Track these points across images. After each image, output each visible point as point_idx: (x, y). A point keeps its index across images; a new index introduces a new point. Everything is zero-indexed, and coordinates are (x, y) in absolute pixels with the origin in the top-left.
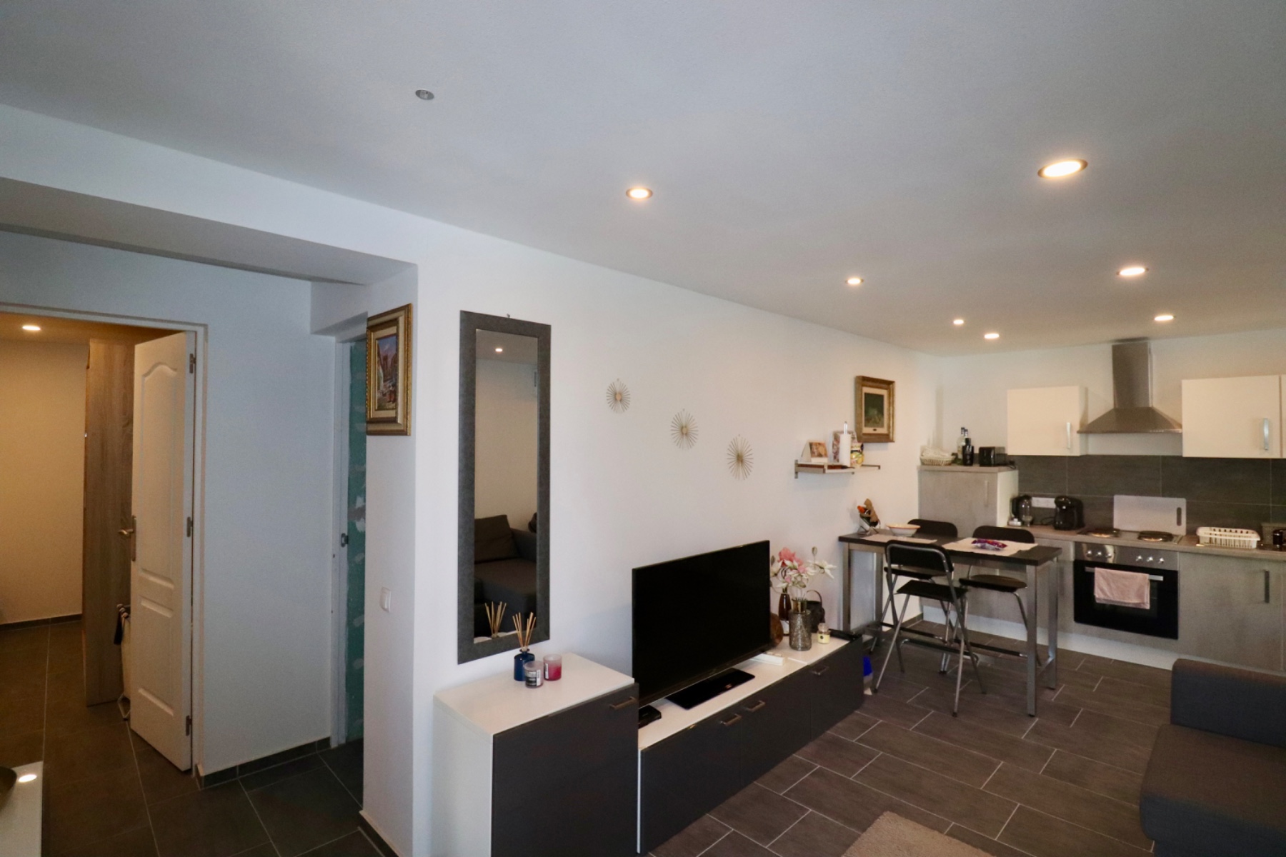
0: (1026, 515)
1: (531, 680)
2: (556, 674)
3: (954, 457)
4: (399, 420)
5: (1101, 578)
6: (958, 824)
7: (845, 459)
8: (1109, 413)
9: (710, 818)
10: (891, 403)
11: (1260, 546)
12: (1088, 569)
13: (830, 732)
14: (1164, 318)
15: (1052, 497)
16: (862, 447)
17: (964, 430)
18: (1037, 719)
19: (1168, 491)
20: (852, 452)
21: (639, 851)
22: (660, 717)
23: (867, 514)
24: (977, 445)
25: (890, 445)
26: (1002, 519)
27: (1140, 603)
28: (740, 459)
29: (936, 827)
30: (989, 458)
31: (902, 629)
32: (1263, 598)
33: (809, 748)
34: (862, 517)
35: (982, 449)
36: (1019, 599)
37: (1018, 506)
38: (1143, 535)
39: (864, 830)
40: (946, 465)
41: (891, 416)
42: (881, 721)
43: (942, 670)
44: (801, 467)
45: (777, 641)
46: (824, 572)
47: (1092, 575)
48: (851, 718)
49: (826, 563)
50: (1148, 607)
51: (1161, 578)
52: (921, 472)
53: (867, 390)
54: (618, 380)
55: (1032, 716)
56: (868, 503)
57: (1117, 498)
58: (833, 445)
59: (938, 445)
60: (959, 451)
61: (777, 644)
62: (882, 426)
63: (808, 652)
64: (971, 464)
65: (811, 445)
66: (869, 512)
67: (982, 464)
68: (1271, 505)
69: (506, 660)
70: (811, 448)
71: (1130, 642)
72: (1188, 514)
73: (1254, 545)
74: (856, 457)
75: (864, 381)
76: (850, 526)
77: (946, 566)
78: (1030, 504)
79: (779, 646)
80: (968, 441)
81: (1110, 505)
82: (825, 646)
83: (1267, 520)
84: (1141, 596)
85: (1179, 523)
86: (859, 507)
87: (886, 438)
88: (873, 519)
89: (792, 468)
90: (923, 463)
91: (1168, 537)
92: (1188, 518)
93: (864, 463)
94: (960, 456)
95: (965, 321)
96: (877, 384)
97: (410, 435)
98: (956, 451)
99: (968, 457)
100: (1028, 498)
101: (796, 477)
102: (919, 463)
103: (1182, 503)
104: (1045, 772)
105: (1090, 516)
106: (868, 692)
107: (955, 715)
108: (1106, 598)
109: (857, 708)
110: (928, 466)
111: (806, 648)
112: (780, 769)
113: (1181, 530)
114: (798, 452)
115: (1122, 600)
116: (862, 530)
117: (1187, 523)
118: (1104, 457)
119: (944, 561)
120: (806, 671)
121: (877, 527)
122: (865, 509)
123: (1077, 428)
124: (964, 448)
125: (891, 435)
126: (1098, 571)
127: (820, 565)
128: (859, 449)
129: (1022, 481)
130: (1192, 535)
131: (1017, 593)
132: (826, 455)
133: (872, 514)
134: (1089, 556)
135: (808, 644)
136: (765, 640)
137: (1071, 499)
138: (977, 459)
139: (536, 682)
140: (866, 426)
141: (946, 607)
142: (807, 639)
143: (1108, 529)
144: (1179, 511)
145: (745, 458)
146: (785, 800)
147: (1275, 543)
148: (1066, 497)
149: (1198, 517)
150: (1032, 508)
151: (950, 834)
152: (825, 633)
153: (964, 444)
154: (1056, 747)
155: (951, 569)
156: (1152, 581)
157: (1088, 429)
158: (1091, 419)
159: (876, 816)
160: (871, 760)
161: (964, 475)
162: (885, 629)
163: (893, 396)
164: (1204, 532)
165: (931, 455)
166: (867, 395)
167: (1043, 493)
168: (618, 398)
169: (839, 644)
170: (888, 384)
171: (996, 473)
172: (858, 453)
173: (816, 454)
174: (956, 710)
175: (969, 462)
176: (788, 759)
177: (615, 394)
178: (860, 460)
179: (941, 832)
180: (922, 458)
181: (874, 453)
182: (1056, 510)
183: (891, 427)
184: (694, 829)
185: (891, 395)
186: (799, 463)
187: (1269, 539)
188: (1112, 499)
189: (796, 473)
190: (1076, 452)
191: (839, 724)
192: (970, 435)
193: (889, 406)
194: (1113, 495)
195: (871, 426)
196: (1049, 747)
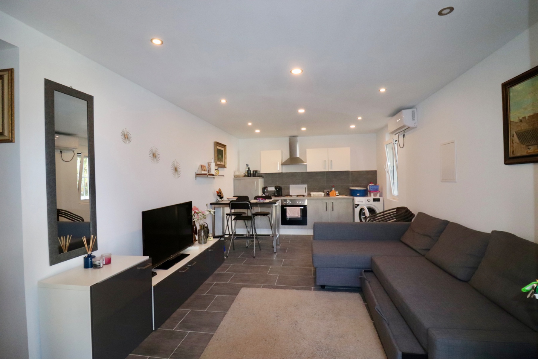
0: (266, 193)
1: (97, 265)
2: (108, 261)
3: (244, 174)
4: (6, 133)
5: (288, 210)
6: (264, 285)
7: (213, 172)
8: (289, 159)
9: (180, 310)
10: (225, 153)
11: (324, 196)
12: (285, 208)
13: (216, 272)
14: (304, 129)
15: (273, 187)
16: (218, 168)
17: (247, 165)
18: (277, 253)
19: (303, 183)
20: (215, 170)
21: (154, 329)
22: (156, 274)
23: (220, 195)
24: (252, 170)
25: (225, 169)
26: (260, 193)
27: (298, 216)
28: (176, 170)
29: (258, 287)
30: (255, 174)
31: (234, 235)
32: (325, 209)
33: (210, 278)
34: (218, 195)
35: (253, 171)
36: (269, 217)
37: (264, 189)
38: (298, 196)
39: (237, 295)
40: (242, 177)
41: (226, 158)
42: (232, 265)
43: (247, 246)
44: (198, 175)
45: (194, 242)
46: (211, 213)
47: (286, 209)
48: (221, 266)
49: (211, 209)
50: (300, 217)
51: (303, 208)
52: (234, 180)
53: (218, 147)
54: (126, 128)
55: (275, 253)
56: (220, 190)
57: (291, 186)
58: (208, 167)
59: (238, 170)
60: (246, 172)
61: (194, 243)
62: (222, 162)
63: (206, 244)
64: (250, 177)
65: (201, 166)
66: (220, 193)
67: (254, 176)
68: (326, 185)
69: (79, 260)
70: (202, 167)
71: (296, 228)
72: (308, 189)
73: (323, 196)
74: (217, 172)
75: (217, 144)
76: (214, 199)
77: (250, 207)
78: (267, 189)
79: (195, 244)
80: (249, 169)
81: (289, 188)
82: (212, 241)
83: (325, 189)
84: (298, 214)
85: (306, 192)
86: (217, 191)
87: (224, 167)
88: (221, 196)
89: (194, 175)
90: (235, 177)
91: (304, 196)
92: (308, 190)
93: (219, 175)
94: (247, 174)
95: (252, 124)
96: (221, 146)
97: (14, 142)
98: (245, 173)
99: (249, 174)
100: (267, 187)
101: (196, 179)
102: (233, 177)
103: (306, 186)
104: (283, 265)
105: (284, 192)
106: (225, 258)
107: (254, 257)
108: (290, 216)
109: (222, 263)
110: (236, 177)
111: (205, 243)
112: (201, 288)
113: (306, 194)
114: (196, 169)
115: (294, 216)
116: (218, 201)
117: (308, 192)
118: (287, 173)
119: (250, 206)
120: (206, 251)
121: (223, 199)
122: (219, 192)
123: (281, 164)
124: (248, 171)
125: (225, 165)
126: (287, 208)
127: (210, 210)
128: (217, 169)
129: (265, 182)
130: (309, 195)
131: (268, 216)
132: (206, 171)
133: (221, 194)
134: (285, 203)
135: (206, 241)
136: (190, 242)
137: (279, 187)
138: (252, 175)
139: (100, 265)
140: (218, 161)
141: (246, 223)
142: (205, 239)
143: (288, 195)
144: (306, 188)
145: (178, 169)
146: (207, 295)
147: (327, 195)
148: (278, 186)
149: (311, 189)
150: (268, 191)
151: (263, 287)
152: (211, 237)
153: (247, 169)
154: (284, 259)
155: (252, 208)
156: (301, 209)
157: (283, 164)
158: (283, 162)
159: (240, 290)
160: (232, 276)
161: (248, 180)
162: (226, 236)
163: (226, 151)
164: (312, 193)
165: (237, 174)
166: (218, 149)
167: (270, 186)
168: (126, 137)
169: (216, 240)
170: (224, 146)
171: (258, 179)
172: (217, 170)
173: (203, 170)
174: (254, 256)
175: (249, 176)
176: (203, 284)
177: (125, 135)
178: (218, 173)
179: (260, 288)
180: (234, 175)
181: (222, 171)
182: (275, 191)
183: (225, 162)
184: (174, 315)
185: (225, 150)
186: (197, 173)
187: (326, 195)
188: (289, 186)
189: (196, 177)
190: (280, 172)
191: (218, 269)
192: (249, 167)
193: (225, 154)
194: (289, 185)
195: (220, 162)
196: (282, 259)
